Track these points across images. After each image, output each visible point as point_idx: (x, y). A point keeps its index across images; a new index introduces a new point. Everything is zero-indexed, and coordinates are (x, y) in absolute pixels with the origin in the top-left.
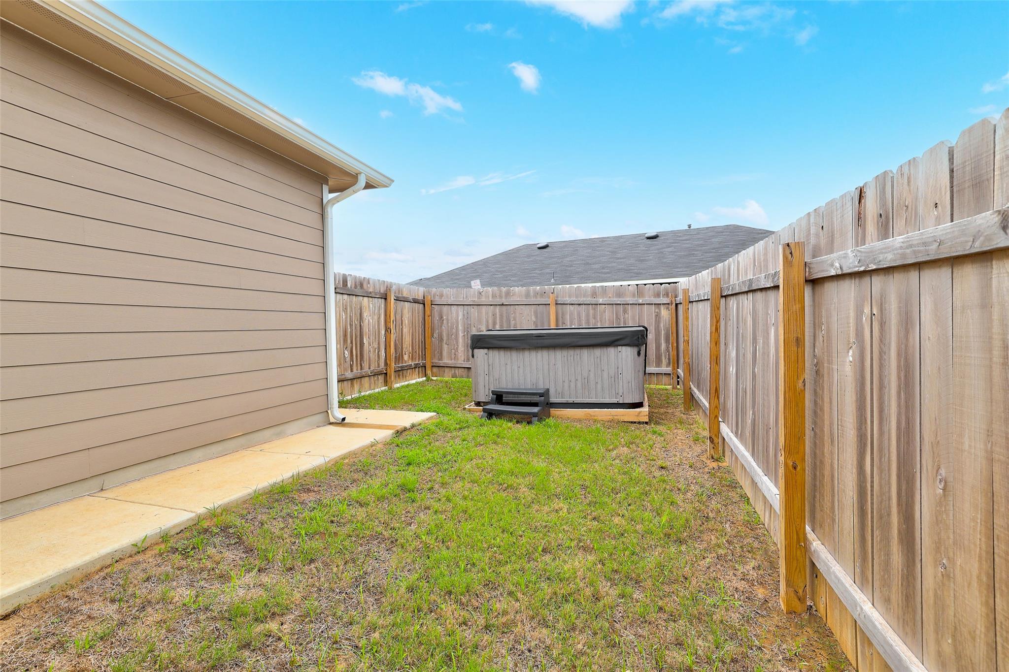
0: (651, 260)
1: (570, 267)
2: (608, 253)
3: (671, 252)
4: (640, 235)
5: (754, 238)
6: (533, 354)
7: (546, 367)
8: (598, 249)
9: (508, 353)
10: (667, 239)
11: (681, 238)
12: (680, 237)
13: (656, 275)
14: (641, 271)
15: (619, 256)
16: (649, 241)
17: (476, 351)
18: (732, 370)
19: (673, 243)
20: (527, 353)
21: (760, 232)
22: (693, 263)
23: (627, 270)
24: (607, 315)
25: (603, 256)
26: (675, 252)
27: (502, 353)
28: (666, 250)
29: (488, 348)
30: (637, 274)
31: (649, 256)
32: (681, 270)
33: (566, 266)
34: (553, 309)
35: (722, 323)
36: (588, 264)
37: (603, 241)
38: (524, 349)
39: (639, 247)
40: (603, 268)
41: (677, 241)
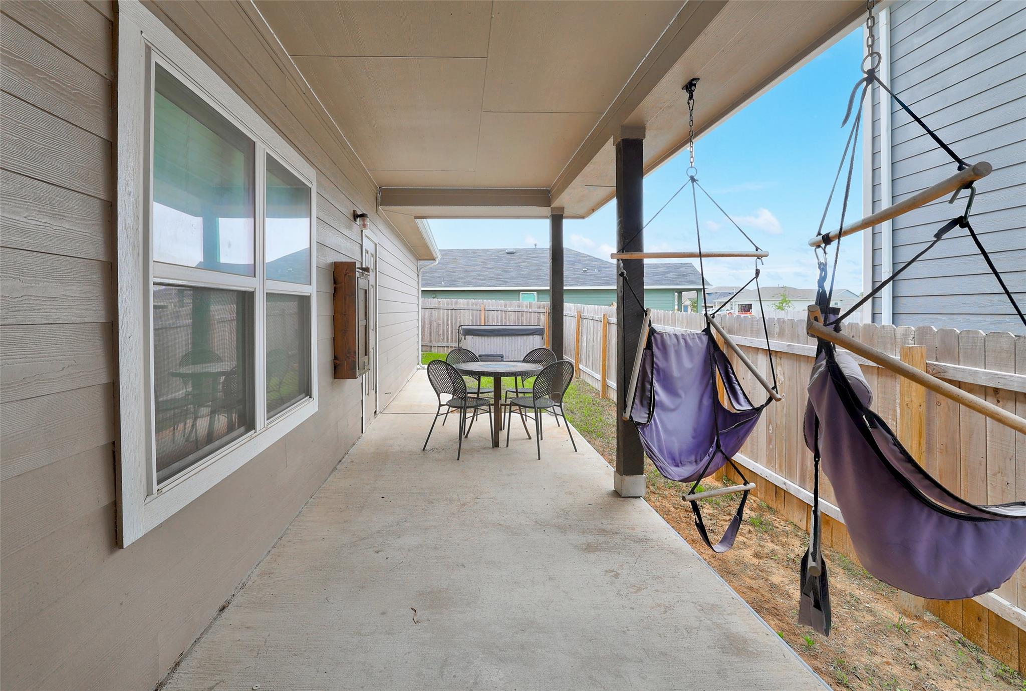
0: (512, 271)
1: (454, 273)
2: (480, 263)
3: (526, 266)
4: (502, 250)
5: (580, 260)
6: (495, 338)
7: (501, 344)
8: (472, 259)
9: (483, 338)
10: (522, 255)
11: (531, 256)
12: (530, 254)
13: (518, 284)
14: (507, 280)
15: (489, 266)
16: (509, 256)
17: (467, 336)
18: (584, 345)
19: (527, 259)
20: (492, 338)
21: (583, 255)
22: (541, 276)
23: (497, 278)
24: (512, 317)
25: (477, 266)
26: (528, 266)
27: (480, 337)
28: (522, 264)
29: (474, 335)
30: (505, 282)
31: (510, 269)
32: (534, 281)
33: (451, 272)
34: (483, 312)
35: (580, 327)
36: (466, 271)
37: (474, 253)
38: (491, 336)
39: (502, 260)
40: (479, 276)
41: (529, 258)
